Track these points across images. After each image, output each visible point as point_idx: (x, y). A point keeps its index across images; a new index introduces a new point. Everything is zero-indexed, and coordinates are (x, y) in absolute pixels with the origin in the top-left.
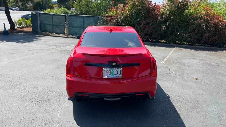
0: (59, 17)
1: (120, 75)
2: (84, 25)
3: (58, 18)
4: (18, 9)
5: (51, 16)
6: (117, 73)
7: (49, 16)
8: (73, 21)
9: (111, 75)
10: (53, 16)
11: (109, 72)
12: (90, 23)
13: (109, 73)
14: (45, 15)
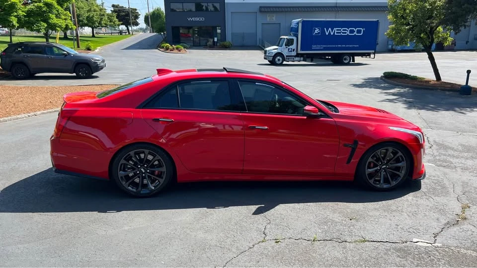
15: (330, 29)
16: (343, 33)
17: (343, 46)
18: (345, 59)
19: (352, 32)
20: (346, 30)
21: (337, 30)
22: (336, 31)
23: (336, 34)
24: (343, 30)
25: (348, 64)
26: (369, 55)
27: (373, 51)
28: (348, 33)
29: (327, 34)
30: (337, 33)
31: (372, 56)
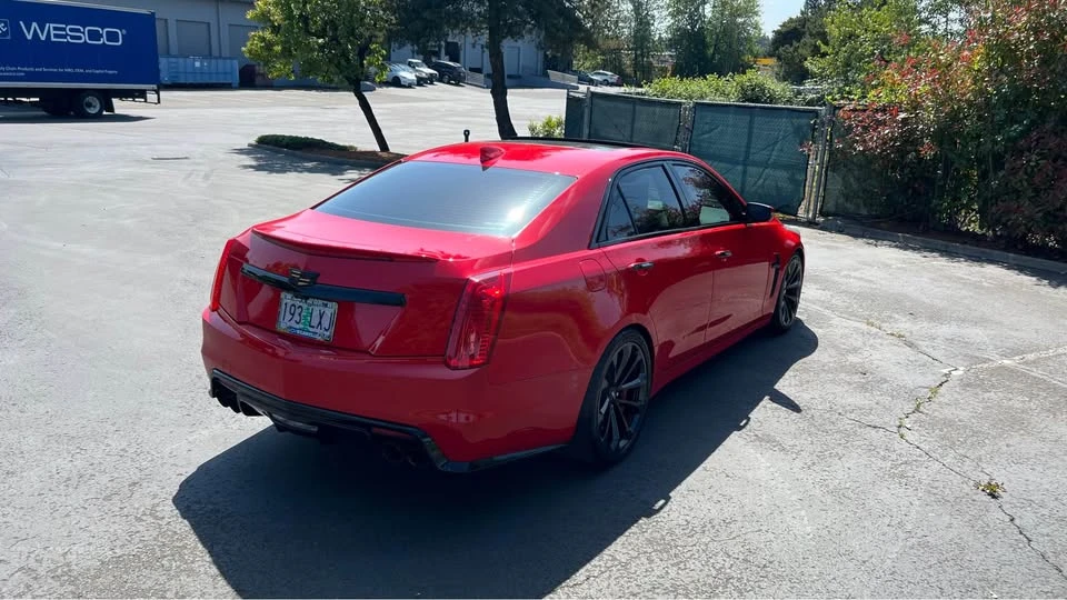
0: (658, 109)
1: (326, 330)
2: (748, 146)
3: (654, 113)
4: (610, 81)
5: (630, 106)
6: (320, 323)
7: (621, 105)
8: (707, 127)
9: (301, 326)
10: (637, 107)
11: (298, 311)
12: (776, 143)
13: (297, 318)
14: (611, 104)
15: (34, 25)
16: (72, 37)
17: (78, 70)
18: (90, 105)
19: (94, 35)
20: (78, 31)
21: (55, 29)
22: (52, 32)
23: (53, 39)
24: (71, 30)
25: (98, 118)
26: (142, 94)
27: (155, 87)
28: (85, 38)
29: (29, 37)
30: (56, 36)
31: (152, 97)
